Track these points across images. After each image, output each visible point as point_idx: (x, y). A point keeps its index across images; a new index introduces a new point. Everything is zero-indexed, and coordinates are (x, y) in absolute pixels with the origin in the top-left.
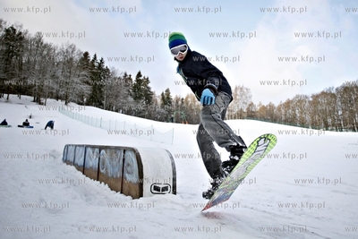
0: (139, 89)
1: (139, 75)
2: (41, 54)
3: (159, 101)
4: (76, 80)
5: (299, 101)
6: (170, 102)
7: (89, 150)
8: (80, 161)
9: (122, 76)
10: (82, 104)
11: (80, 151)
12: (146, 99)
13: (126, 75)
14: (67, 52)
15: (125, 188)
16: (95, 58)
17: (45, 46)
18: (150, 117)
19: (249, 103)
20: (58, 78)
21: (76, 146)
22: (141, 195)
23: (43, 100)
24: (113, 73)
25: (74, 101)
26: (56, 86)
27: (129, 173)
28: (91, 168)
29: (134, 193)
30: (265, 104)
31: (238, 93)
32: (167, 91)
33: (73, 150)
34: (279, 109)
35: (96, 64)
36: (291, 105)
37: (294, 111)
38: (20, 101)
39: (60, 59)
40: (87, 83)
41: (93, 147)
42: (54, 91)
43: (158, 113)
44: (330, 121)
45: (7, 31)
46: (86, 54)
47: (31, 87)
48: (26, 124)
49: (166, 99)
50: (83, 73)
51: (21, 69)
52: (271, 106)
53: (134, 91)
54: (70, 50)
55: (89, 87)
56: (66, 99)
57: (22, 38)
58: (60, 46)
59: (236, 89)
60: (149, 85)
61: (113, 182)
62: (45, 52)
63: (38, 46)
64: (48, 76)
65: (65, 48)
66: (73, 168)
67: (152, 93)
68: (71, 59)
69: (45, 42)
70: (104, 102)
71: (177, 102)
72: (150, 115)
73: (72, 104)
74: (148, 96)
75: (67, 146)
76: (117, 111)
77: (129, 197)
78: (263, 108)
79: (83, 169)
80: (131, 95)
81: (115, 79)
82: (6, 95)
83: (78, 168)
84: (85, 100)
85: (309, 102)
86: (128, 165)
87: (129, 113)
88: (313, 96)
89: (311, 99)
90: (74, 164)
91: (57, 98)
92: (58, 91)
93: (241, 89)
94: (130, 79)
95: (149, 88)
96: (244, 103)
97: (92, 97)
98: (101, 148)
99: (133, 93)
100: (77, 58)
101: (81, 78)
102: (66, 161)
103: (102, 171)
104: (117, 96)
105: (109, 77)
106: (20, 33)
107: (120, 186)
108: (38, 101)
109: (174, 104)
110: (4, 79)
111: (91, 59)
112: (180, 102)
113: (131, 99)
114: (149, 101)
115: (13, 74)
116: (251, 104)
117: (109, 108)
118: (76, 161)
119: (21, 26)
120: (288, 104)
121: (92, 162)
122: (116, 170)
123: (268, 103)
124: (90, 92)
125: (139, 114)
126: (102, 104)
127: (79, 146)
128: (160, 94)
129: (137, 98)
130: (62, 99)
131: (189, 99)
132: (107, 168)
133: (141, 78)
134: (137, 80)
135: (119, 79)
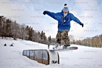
0: (42, 36)
1: (42, 32)
2: (16, 26)
3: (48, 39)
4: (25, 33)
5: (88, 39)
7: (31, 51)
8: (28, 55)
9: (37, 32)
11: (28, 52)
12: (44, 38)
13: (39, 32)
14: (23, 26)
15: (43, 62)
16: (30, 27)
17: (17, 24)
19: (73, 40)
20: (20, 33)
21: (27, 50)
22: (49, 64)
23: (16, 39)
25: (24, 39)
26: (19, 35)
27: (44, 57)
28: (32, 56)
29: (46, 63)
30: (78, 40)
31: (70, 37)
32: (50, 36)
33: (26, 52)
34: (82, 41)
35: (30, 29)
36: (86, 40)
37: (87, 42)
38: (10, 39)
39: (21, 27)
40: (28, 34)
41: (32, 50)
42: (19, 36)
43: (48, 43)
44: (97, 45)
45: (7, 20)
46: (28, 26)
47: (13, 35)
48: (12, 45)
49: (50, 38)
50: (27, 31)
51: (10, 30)
52: (80, 40)
53: (41, 36)
54: (23, 25)
55: (29, 35)
56: (22, 39)
57: (11, 22)
58: (21, 24)
59: (70, 36)
60: (45, 35)
61: (39, 60)
62: (17, 26)
63: (15, 24)
64: (17, 32)
65: (22, 24)
66: (26, 57)
67: (46, 37)
68: (24, 27)
69: (17, 23)
70: (32, 39)
71: (53, 39)
72: (45, 43)
73: (24, 40)
74: (45, 38)
75: (24, 51)
76: (36, 42)
77: (45, 65)
78: (78, 41)
79: (29, 57)
81: (36, 33)
82: (6, 38)
83: (27, 57)
84: (27, 39)
85: (91, 39)
86: (44, 55)
87: (39, 42)
88: (92, 38)
89: (92, 39)
90: (26, 55)
91: (20, 38)
92: (20, 36)
94: (40, 33)
95: (45, 36)
96: (72, 40)
97: (29, 38)
98: (35, 50)
99: (40, 37)
100: (25, 27)
102: (23, 55)
103: (35, 57)
105: (34, 32)
106: (10, 21)
107: (41, 61)
108: (15, 39)
109: (52, 40)
110: (6, 33)
111: (29, 27)
112: (54, 40)
113: (40, 39)
114: (45, 39)
115: (8, 32)
116: (74, 40)
117: (34, 41)
118: (27, 55)
119: (11, 19)
120: (85, 40)
121: (32, 55)
122: (40, 56)
123: (79, 40)
124: (29, 37)
125: (42, 43)
126: (32, 40)
127: (28, 50)
129: (42, 38)
130: (21, 39)
132: (37, 56)
133: (43, 33)
134: (42, 33)
135: (37, 33)
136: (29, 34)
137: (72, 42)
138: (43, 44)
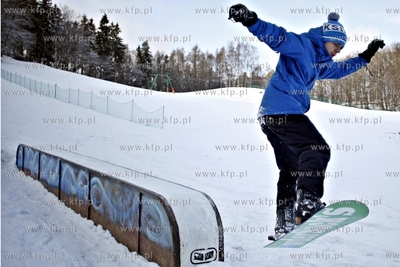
0: (106, 40)
1: (105, 20)
3: (134, 58)
6: (149, 61)
9: (79, 21)
10: (21, 59)
13: (85, 19)
18: (121, 81)
24: (66, 15)
31: (241, 52)
32: (145, 44)
40: (27, 28)
49: (144, 55)
53: (98, 43)
55: (31, 34)
59: (239, 46)
60: (120, 35)
67: (125, 47)
70: (54, 56)
71: (159, 61)
72: (122, 77)
74: (119, 50)
76: (74, 70)
80: (94, 49)
81: (68, 24)
84: (25, 52)
86: (150, 217)
87: (91, 73)
93: (246, 47)
94: (91, 25)
95: (119, 39)
98: (92, 173)
99: (96, 46)
101: (16, 20)
104: (73, 50)
105: (60, 20)
109: (154, 63)
112: (163, 61)
113: (93, 54)
114: (121, 58)
125: (107, 76)
126: (52, 60)
128: (135, 48)
129: (103, 54)
131: (176, 58)
132: (105, 207)
133: (108, 25)
134: (102, 28)
135: (76, 24)
136: (31, 26)
137: (249, 75)
138: (112, 80)
